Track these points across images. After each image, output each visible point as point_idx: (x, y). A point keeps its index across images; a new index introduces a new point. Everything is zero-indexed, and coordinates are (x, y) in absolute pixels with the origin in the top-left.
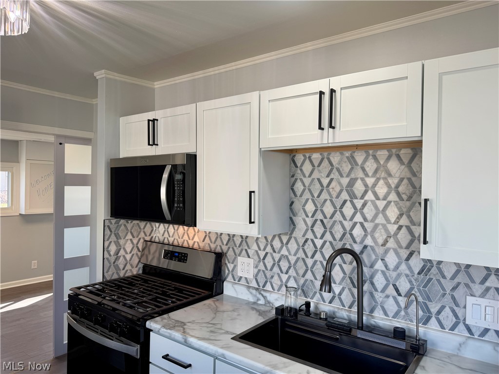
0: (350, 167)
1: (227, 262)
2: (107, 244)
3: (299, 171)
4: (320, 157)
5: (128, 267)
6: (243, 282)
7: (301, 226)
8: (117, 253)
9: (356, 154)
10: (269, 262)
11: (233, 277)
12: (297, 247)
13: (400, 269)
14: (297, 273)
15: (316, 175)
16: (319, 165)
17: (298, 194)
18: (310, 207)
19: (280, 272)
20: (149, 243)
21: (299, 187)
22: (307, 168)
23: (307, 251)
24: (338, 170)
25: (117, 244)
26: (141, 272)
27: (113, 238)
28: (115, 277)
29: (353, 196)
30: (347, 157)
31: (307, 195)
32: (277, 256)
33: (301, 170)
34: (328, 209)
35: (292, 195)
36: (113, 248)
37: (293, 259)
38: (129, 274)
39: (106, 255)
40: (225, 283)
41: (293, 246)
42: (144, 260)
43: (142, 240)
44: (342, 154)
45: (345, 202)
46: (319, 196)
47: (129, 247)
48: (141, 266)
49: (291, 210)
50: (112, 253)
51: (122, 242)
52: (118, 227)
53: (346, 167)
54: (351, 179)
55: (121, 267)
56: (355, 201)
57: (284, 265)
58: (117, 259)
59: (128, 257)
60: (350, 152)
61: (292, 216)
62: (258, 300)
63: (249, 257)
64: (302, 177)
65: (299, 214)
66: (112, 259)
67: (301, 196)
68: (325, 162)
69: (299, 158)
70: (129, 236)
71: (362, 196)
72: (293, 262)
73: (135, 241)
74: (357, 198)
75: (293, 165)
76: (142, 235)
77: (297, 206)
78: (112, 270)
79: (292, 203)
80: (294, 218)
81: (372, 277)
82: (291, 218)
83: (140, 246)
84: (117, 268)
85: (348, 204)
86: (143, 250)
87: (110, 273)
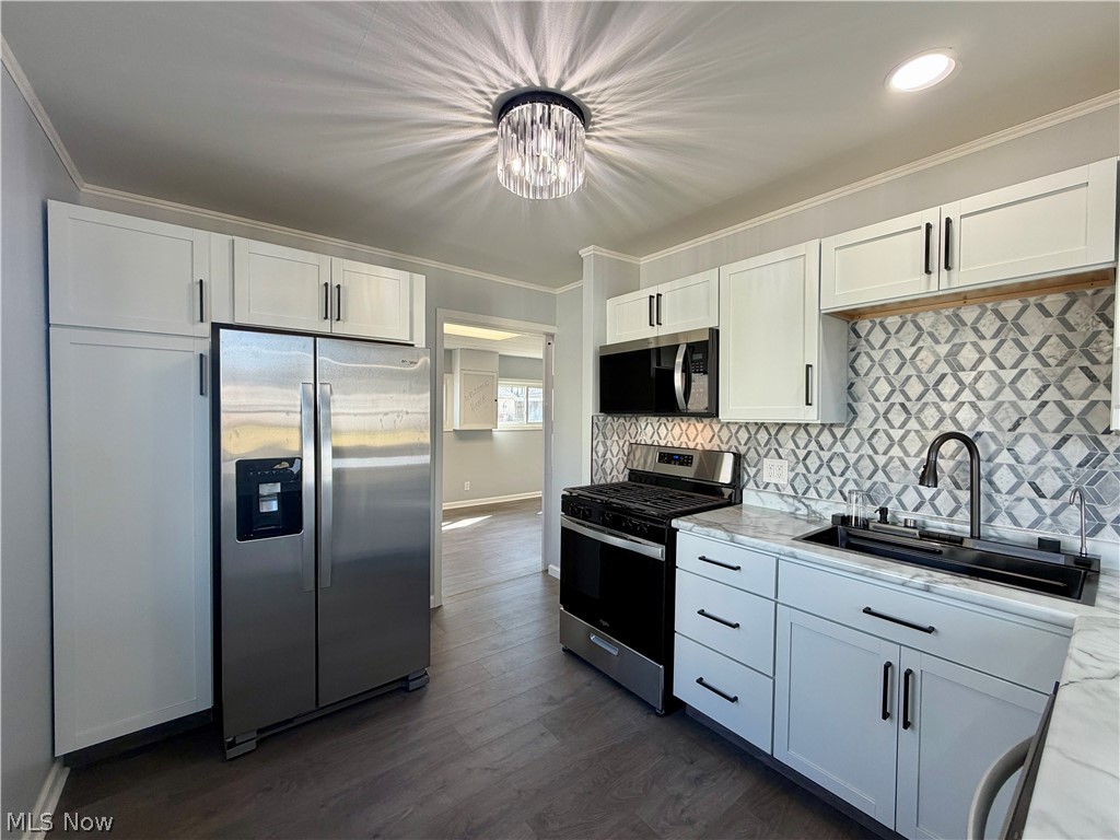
0: (952, 328)
1: (746, 466)
3: (864, 343)
4: (900, 320)
5: (615, 473)
6: (772, 488)
7: (866, 414)
8: (604, 455)
9: (962, 310)
10: (813, 463)
11: (756, 484)
12: (859, 441)
13: (1042, 460)
14: (860, 475)
15: (892, 344)
16: (897, 332)
17: (862, 372)
18: (883, 388)
19: (830, 474)
20: (634, 446)
21: (863, 363)
22: (877, 337)
23: (876, 445)
24: (931, 335)
25: (605, 444)
26: (626, 479)
27: (601, 438)
28: (603, 482)
29: (957, 368)
30: (947, 317)
31: (877, 372)
32: (826, 455)
33: (867, 341)
34: (914, 389)
35: (852, 374)
36: (601, 449)
37: (852, 458)
38: (615, 481)
39: (594, 456)
40: (744, 491)
41: (853, 440)
42: (629, 466)
43: (627, 443)
44: (937, 312)
45: (943, 376)
46: (897, 372)
47: (615, 449)
48: (627, 472)
49: (850, 394)
50: (600, 454)
51: (609, 443)
52: (605, 425)
53: (945, 331)
54: (954, 345)
55: (608, 471)
56: (960, 374)
57: (838, 465)
58: (605, 461)
59: (615, 461)
60: (951, 310)
61: (851, 401)
62: (797, 509)
63: (780, 457)
64: (869, 350)
65: (864, 398)
66: (600, 461)
67: (866, 374)
68: (910, 327)
69: (864, 326)
70: (615, 437)
71: (974, 366)
72: (852, 462)
73: (621, 444)
74: (964, 370)
75: (852, 335)
76: (627, 436)
77: (861, 388)
78: (600, 473)
79: (852, 384)
80: (854, 404)
81: (990, 474)
82: (849, 405)
83: (626, 450)
84: (604, 472)
85: (950, 379)
86: (629, 454)
87: (598, 477)
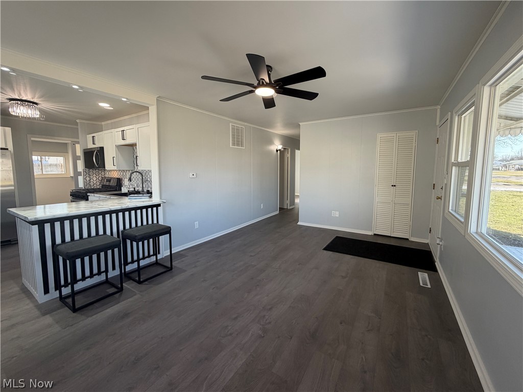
2: (85, 177)
5: (95, 185)
8: (90, 180)
11: (124, 185)
19: (133, 182)
20: (104, 178)
25: (89, 177)
26: (101, 187)
27: (87, 175)
35: (134, 159)
36: (88, 179)
38: (95, 188)
39: (85, 181)
42: (102, 183)
47: (95, 179)
48: (101, 185)
51: (91, 177)
52: (89, 172)
55: (92, 185)
58: (90, 182)
59: (95, 182)
63: (127, 178)
66: (88, 182)
70: (95, 175)
73: (97, 177)
75: (133, 150)
76: (100, 175)
80: (134, 166)
83: (100, 179)
84: (90, 185)
87: (87, 186)
